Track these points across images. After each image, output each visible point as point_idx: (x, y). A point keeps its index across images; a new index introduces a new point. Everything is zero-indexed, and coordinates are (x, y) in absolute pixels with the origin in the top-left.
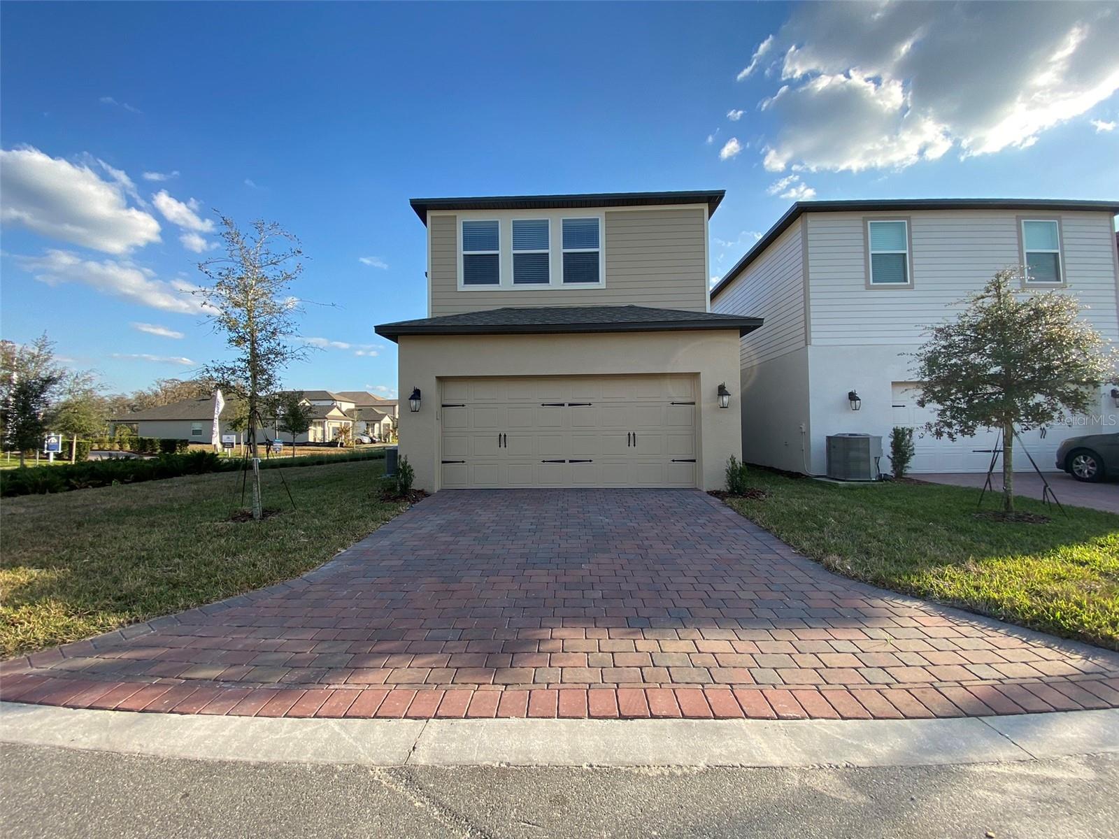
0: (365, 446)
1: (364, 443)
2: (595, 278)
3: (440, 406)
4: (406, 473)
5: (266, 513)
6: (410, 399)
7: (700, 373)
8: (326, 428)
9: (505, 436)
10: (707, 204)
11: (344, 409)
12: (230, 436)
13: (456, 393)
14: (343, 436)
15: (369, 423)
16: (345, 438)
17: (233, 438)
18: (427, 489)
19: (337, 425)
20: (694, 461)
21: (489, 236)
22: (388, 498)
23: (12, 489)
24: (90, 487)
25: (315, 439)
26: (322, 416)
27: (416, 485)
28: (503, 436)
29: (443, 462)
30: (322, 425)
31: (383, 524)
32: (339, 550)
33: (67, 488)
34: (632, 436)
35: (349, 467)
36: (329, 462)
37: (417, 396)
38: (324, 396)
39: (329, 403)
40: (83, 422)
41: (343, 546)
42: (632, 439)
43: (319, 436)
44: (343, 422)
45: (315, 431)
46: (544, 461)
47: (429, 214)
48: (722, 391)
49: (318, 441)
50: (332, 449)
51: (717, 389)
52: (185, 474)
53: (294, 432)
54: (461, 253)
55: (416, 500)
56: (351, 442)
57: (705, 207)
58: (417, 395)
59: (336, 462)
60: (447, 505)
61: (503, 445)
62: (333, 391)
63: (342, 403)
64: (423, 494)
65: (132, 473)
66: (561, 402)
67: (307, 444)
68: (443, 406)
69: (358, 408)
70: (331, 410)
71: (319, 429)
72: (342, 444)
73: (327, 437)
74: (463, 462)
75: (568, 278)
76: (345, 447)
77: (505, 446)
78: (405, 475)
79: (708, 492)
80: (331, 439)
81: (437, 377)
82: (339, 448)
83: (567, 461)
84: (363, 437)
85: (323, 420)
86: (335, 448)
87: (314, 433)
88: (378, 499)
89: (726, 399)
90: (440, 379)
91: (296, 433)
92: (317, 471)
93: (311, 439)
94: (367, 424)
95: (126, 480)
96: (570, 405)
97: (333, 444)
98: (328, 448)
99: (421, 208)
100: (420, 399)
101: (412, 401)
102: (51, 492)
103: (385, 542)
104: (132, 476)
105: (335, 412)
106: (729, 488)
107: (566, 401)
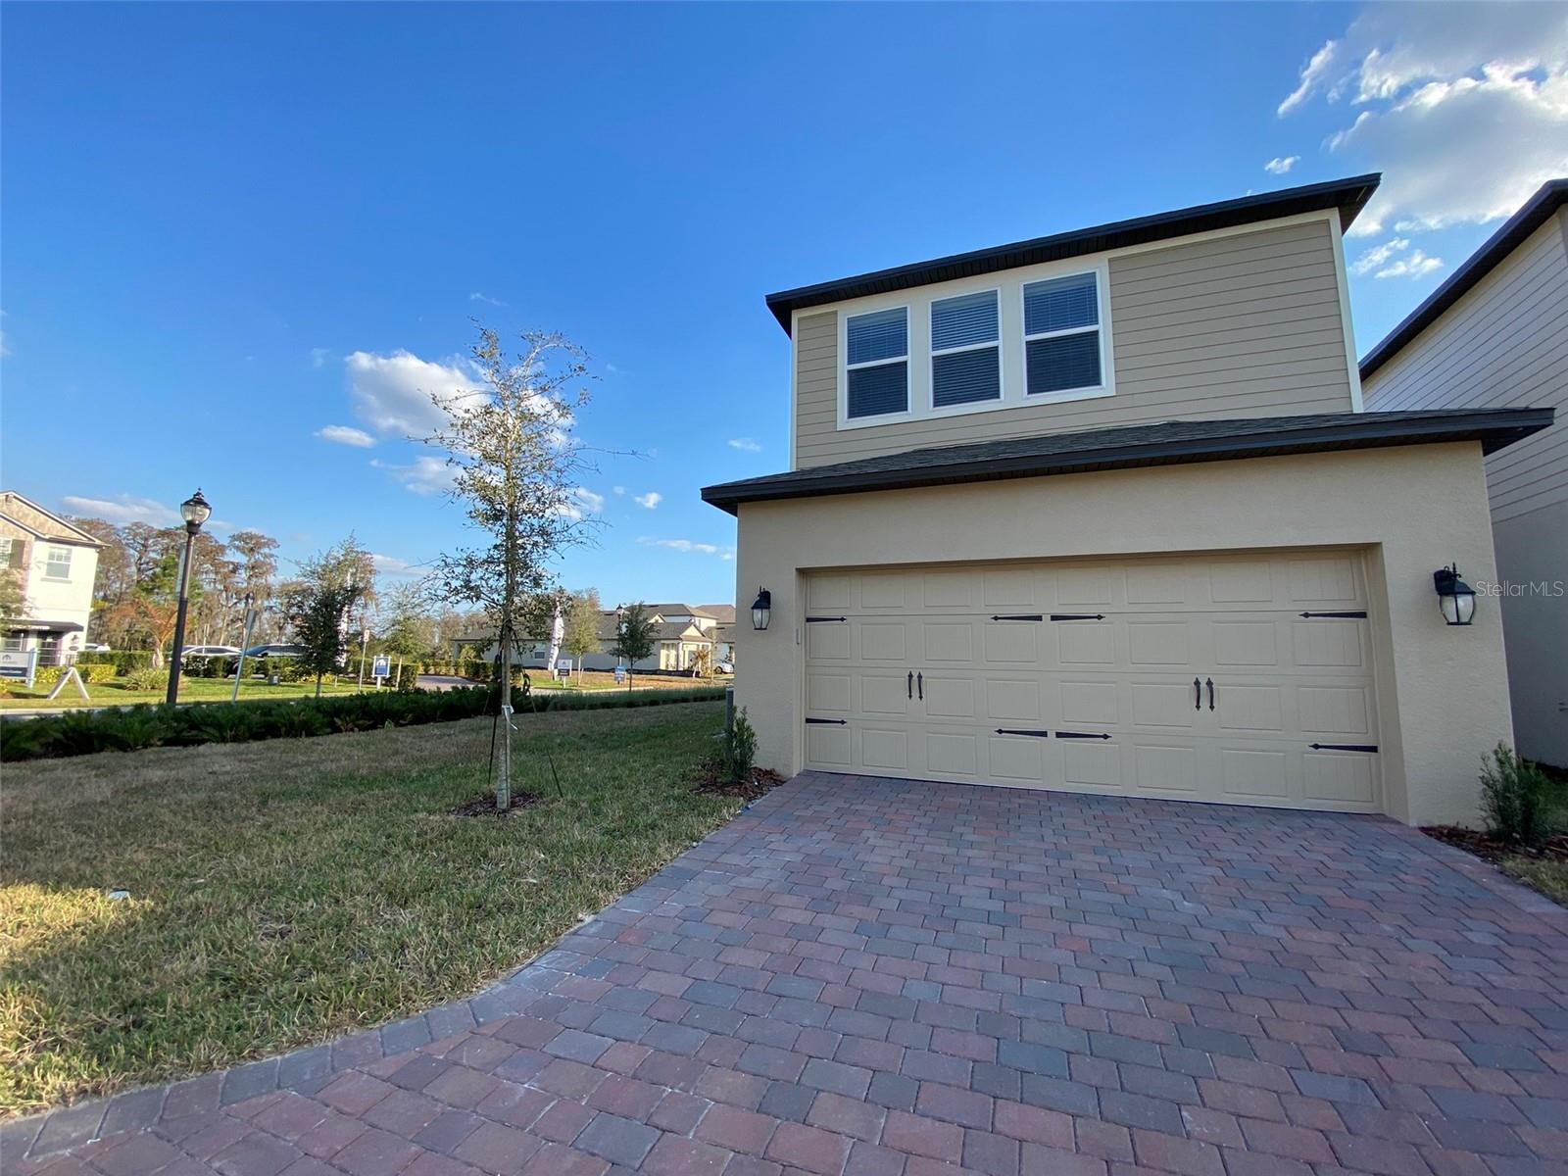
0: (726, 676)
1: (726, 673)
2: (1094, 379)
3: (804, 620)
4: (740, 738)
5: (523, 797)
6: (753, 608)
7: (1378, 545)
8: (681, 652)
9: (920, 677)
10: (1337, 208)
11: (702, 629)
12: (566, 661)
13: (831, 598)
14: (700, 663)
15: (732, 645)
16: (702, 665)
17: (569, 664)
18: (780, 769)
19: (693, 647)
20: (1374, 749)
21: (892, 334)
22: (710, 785)
23: (263, 730)
24: (356, 729)
25: (667, 666)
26: (675, 637)
27: (760, 761)
28: (915, 678)
29: (808, 721)
30: (675, 647)
31: (687, 848)
32: (580, 916)
33: (329, 730)
34: (1203, 685)
35: (687, 711)
36: (665, 702)
37: (765, 604)
38: (681, 610)
39: (686, 619)
40: (410, 642)
41: (592, 904)
42: (1204, 692)
43: (672, 662)
44: (701, 644)
45: (668, 655)
46: (1000, 731)
47: (796, 316)
48: (1447, 583)
49: (671, 669)
50: (685, 679)
51: (1433, 580)
52: (476, 715)
53: (631, 657)
54: (843, 367)
55: (759, 791)
56: (709, 671)
57: (1333, 216)
58: (764, 600)
59: (675, 701)
60: (809, 813)
61: (915, 693)
62: (692, 604)
63: (702, 619)
64: (772, 778)
65: (409, 713)
66: (1035, 612)
67: (656, 672)
68: (809, 620)
69: (719, 626)
70: (688, 627)
71: (673, 653)
72: (698, 673)
73: (681, 664)
74: (843, 722)
75: (1034, 387)
76: (702, 677)
77: (921, 697)
78: (742, 743)
79: (1423, 829)
80: (686, 666)
81: (797, 569)
82: (694, 678)
83: (1052, 735)
84: (724, 664)
85: (676, 642)
86: (690, 679)
87: (666, 658)
88: (697, 785)
89: (1464, 602)
90: (804, 573)
91: (634, 659)
92: (640, 718)
93: (663, 667)
94: (730, 648)
95: (401, 722)
96: (1054, 618)
97: (687, 673)
98: (681, 678)
99: (783, 307)
100: (769, 608)
101: (755, 611)
102: (307, 735)
103: (673, 906)
104: (410, 716)
105: (691, 631)
106: (1493, 825)
107: (1047, 610)
